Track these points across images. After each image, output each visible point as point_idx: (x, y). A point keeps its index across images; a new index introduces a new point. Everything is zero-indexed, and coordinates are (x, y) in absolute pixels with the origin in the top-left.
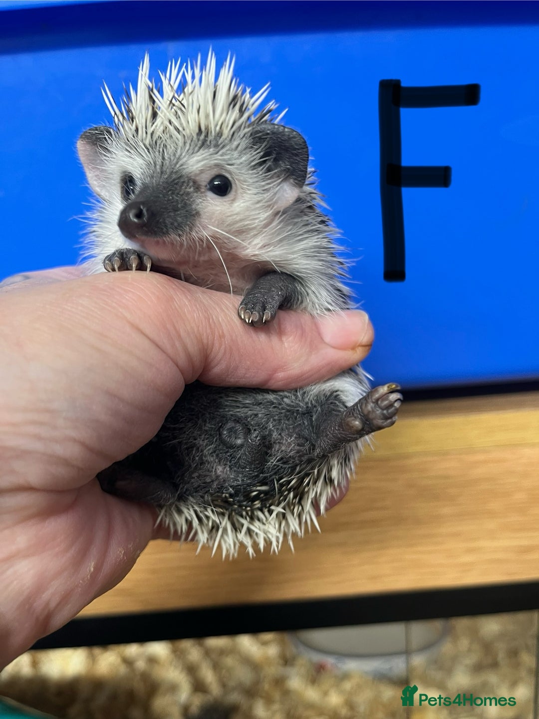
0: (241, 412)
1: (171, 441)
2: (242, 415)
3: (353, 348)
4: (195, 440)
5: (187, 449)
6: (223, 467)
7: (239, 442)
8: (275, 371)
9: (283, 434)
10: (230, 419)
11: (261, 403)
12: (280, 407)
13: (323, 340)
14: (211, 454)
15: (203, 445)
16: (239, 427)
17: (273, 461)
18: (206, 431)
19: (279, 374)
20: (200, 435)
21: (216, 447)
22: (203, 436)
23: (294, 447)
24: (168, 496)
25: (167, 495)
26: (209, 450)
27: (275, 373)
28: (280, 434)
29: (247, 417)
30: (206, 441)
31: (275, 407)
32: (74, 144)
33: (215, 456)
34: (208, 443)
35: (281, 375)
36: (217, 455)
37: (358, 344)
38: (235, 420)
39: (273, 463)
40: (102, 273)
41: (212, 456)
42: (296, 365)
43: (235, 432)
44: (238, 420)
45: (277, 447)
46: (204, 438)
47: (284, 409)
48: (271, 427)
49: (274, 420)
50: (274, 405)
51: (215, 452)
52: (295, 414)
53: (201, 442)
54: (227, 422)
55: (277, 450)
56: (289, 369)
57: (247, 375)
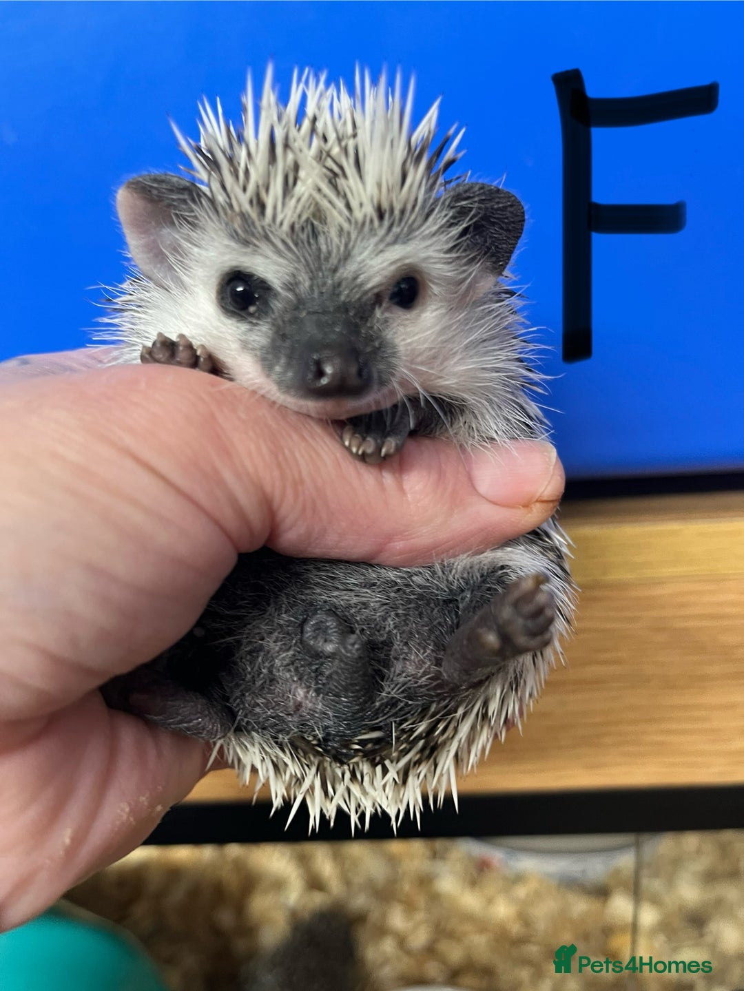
0: (340, 598)
1: (224, 638)
2: (342, 603)
3: (526, 506)
4: (262, 639)
5: (250, 652)
6: (305, 690)
7: (329, 648)
8: (390, 538)
9: (411, 644)
10: (321, 609)
11: (374, 584)
12: (408, 590)
13: (476, 490)
14: (285, 666)
15: (274, 649)
16: (331, 623)
17: (389, 691)
18: (281, 626)
19: (396, 543)
20: (271, 633)
21: (294, 655)
22: (276, 634)
23: (429, 667)
24: (215, 728)
25: (213, 726)
26: (283, 659)
27: (389, 542)
28: (406, 644)
29: (349, 607)
30: (279, 643)
31: (399, 590)
32: (111, 194)
33: (292, 669)
34: (283, 647)
35: (399, 545)
36: (296, 669)
37: (535, 500)
38: (330, 610)
39: (389, 693)
40: (138, 365)
41: (289, 671)
42: (425, 531)
43: (325, 631)
44: (333, 611)
45: (398, 666)
46: (277, 638)
47: (414, 594)
48: (392, 627)
49: (397, 615)
50: (397, 588)
51: (293, 663)
52: (432, 605)
53: (272, 644)
54: (315, 613)
55: (398, 672)
56: (413, 536)
57: (342, 544)
